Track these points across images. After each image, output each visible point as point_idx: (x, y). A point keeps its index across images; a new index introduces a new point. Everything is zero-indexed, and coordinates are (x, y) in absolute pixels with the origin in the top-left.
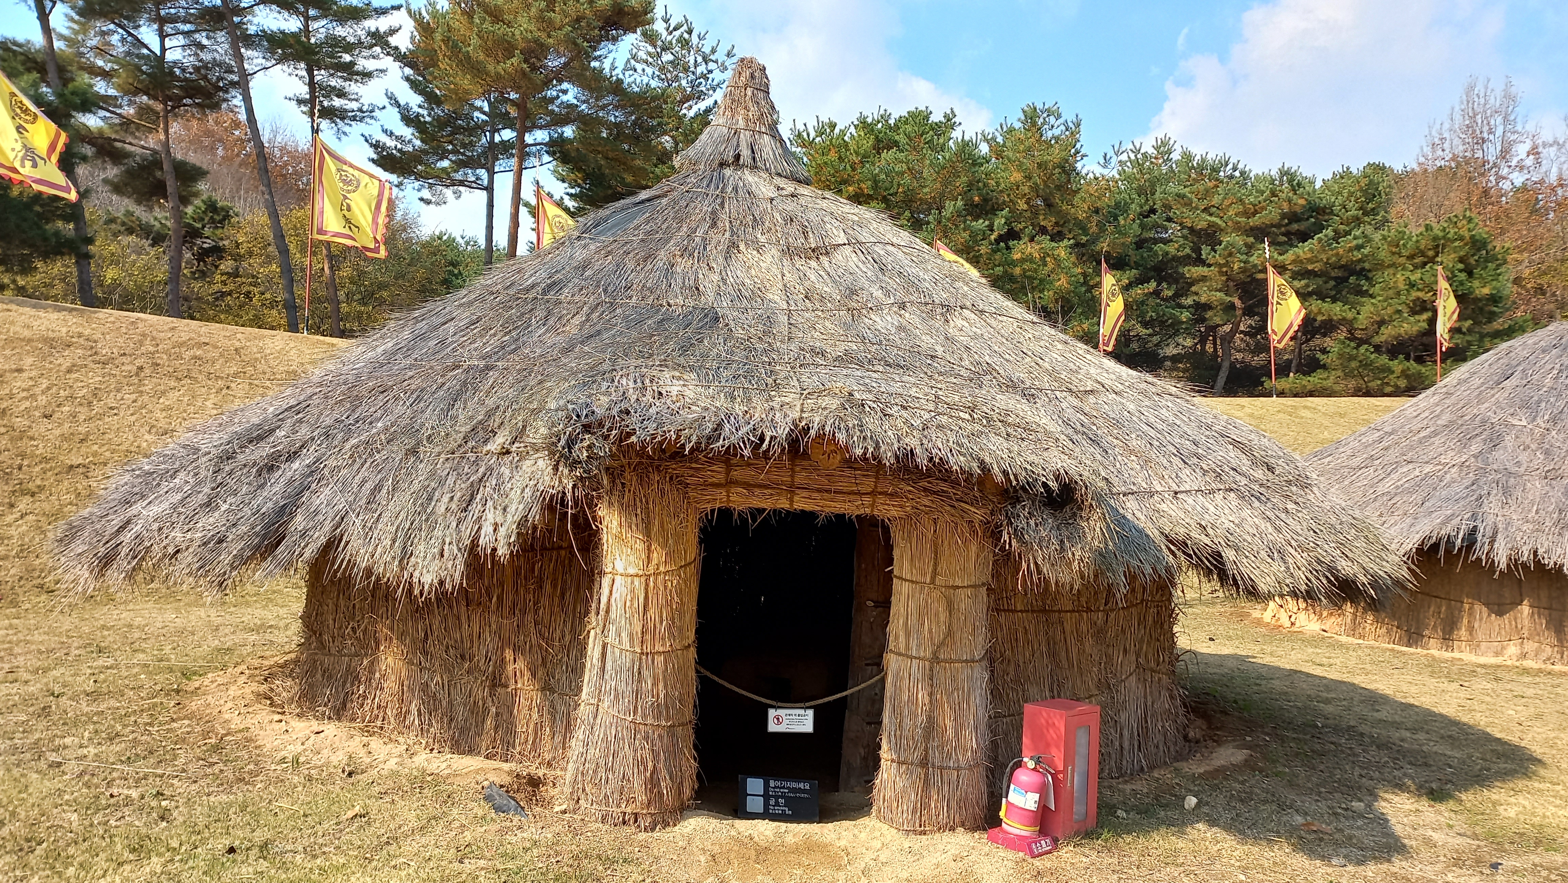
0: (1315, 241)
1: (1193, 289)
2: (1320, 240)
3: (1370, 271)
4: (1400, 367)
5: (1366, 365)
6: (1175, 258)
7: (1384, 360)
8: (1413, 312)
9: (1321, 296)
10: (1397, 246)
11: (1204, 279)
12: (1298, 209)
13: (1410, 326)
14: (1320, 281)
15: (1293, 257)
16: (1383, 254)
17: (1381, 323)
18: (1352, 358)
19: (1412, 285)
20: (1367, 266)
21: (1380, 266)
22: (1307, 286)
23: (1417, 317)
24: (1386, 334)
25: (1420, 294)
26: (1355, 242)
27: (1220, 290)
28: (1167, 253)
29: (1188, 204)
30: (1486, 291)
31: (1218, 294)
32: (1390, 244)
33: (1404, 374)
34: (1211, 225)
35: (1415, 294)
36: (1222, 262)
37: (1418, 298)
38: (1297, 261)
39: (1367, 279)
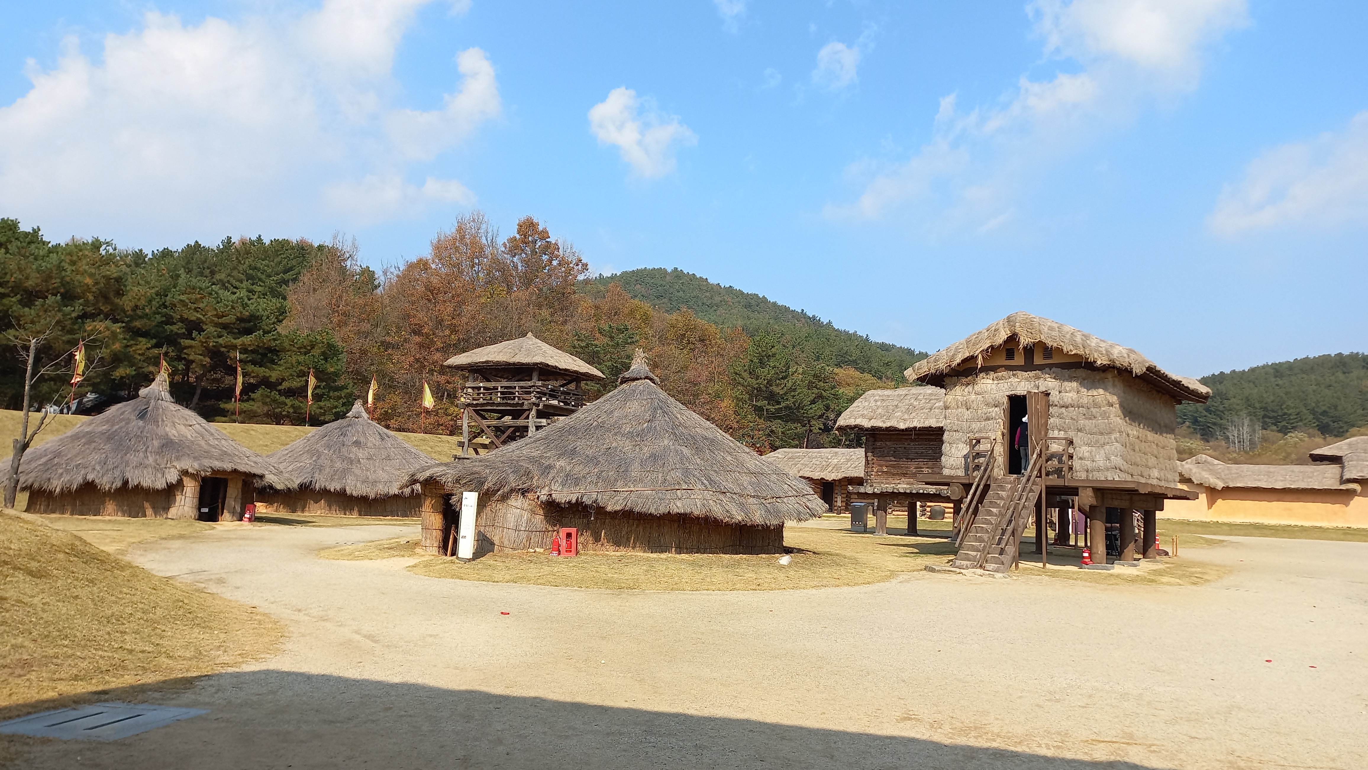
0: (253, 336)
1: (185, 351)
2: (256, 335)
3: (278, 351)
4: (291, 403)
5: (275, 401)
6: (176, 334)
7: (283, 398)
8: (298, 376)
9: (254, 363)
10: (293, 342)
11: (191, 347)
12: (245, 317)
13: (296, 383)
14: (254, 356)
15: (241, 343)
16: (286, 345)
17: (283, 380)
18: (268, 397)
19: (299, 363)
20: (277, 349)
21: (284, 350)
22: (247, 357)
23: (300, 378)
24: (285, 385)
25: (303, 368)
26: (272, 337)
27: (201, 355)
28: (172, 331)
29: (186, 305)
30: (332, 370)
31: (200, 356)
32: (289, 340)
33: (292, 406)
34: (198, 319)
35: (300, 368)
36: (204, 341)
37: (302, 370)
38: (243, 344)
39: (277, 356)
